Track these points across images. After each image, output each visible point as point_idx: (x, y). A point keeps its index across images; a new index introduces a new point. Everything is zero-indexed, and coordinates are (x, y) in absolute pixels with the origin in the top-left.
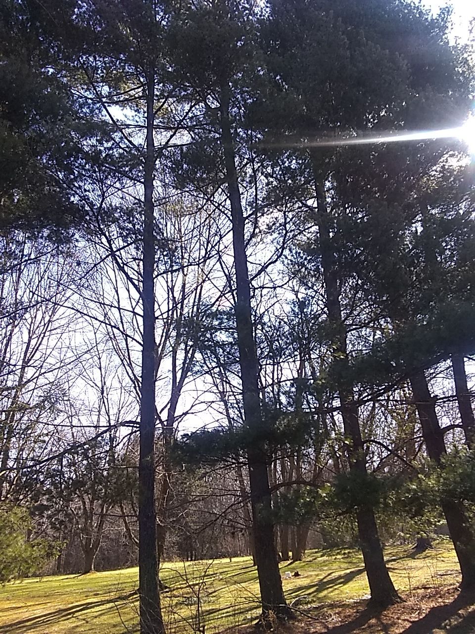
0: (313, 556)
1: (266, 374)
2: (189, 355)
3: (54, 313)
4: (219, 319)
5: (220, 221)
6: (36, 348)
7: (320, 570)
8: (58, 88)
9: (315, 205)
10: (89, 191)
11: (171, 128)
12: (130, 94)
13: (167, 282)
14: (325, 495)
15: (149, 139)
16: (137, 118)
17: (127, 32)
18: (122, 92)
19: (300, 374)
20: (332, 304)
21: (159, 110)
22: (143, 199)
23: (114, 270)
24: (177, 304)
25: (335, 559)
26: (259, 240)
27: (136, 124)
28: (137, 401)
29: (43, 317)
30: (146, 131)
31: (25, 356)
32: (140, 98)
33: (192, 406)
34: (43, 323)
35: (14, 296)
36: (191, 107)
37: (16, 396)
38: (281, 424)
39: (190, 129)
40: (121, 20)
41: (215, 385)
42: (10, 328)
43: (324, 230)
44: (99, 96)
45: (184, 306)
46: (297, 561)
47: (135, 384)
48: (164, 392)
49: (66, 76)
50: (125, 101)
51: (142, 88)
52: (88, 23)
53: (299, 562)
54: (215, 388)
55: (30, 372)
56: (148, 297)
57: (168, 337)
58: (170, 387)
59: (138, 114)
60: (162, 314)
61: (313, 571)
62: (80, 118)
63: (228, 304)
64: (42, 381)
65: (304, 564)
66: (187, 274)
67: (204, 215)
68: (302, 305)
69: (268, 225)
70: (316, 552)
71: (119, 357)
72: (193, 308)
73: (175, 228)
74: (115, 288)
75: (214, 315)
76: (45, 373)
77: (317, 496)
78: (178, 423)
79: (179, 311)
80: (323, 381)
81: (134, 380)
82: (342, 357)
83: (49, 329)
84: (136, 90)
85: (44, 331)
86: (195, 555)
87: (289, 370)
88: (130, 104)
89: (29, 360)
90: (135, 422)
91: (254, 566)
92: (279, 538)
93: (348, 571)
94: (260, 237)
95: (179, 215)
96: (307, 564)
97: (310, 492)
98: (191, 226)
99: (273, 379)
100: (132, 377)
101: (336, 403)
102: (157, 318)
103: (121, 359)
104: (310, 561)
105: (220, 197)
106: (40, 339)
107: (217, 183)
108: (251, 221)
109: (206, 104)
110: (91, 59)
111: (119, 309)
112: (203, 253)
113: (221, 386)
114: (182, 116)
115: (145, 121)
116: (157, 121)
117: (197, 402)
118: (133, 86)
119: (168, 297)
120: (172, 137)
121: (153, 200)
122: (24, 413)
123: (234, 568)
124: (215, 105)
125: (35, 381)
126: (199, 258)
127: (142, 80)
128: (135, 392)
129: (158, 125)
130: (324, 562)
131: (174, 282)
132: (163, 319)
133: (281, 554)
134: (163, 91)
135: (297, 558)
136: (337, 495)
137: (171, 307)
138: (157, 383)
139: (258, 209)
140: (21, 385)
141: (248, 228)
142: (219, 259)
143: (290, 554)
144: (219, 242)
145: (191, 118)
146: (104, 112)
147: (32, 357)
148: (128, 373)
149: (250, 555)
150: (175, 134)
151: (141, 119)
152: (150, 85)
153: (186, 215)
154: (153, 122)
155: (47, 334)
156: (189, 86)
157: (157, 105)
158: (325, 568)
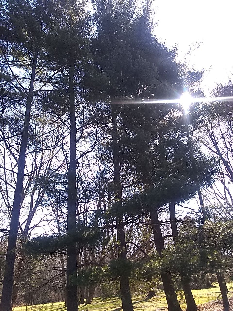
0: (97, 301)
1: (81, 206)
2: (41, 195)
4: (59, 178)
5: (64, 129)
7: (100, 309)
9: (112, 127)
11: (43, 82)
12: (24, 62)
13: (33, 156)
14: (105, 271)
15: (31, 85)
16: (26, 74)
17: (26, 33)
18: (20, 60)
19: (98, 207)
20: (116, 174)
21: (38, 72)
22: (24, 114)
23: (4, 148)
24: (37, 168)
25: (108, 303)
26: (83, 140)
27: (25, 77)
28: (9, 218)
30: (30, 81)
32: (29, 65)
33: (40, 222)
36: (55, 73)
38: (86, 234)
39: (53, 83)
40: (24, 27)
41: (54, 211)
43: (114, 139)
44: (7, 61)
45: (41, 169)
46: (88, 304)
47: (9, 209)
48: (24, 214)
50: (20, 65)
51: (30, 60)
52: (6, 26)
53: (89, 304)
54: (53, 212)
56: (21, 163)
57: (30, 185)
58: (29, 211)
59: (27, 73)
60: (28, 173)
61: (96, 309)
63: (64, 170)
65: (92, 306)
66: (44, 153)
67: (56, 125)
68: (102, 173)
69: (88, 133)
70: (98, 299)
71: (1, 194)
72: (46, 170)
73: (40, 130)
74: (3, 157)
75: (57, 176)
77: (101, 271)
78: (31, 231)
79: (38, 171)
80: (109, 213)
81: (9, 207)
82: (119, 201)
84: (27, 61)
86: (33, 302)
87: (92, 206)
88: (23, 67)
90: (6, 230)
91: (65, 307)
92: (80, 292)
93: (114, 309)
94: (84, 139)
95: (43, 123)
96: (93, 306)
97: (97, 269)
98: (49, 130)
99: (84, 209)
100: (7, 204)
101: (115, 223)
102: (25, 175)
103: (2, 195)
104: (95, 304)
105: (65, 117)
107: (64, 111)
108: (80, 131)
109: (62, 73)
110: (5, 43)
111: (5, 169)
112: (54, 144)
113: (57, 212)
114: (49, 77)
115: (30, 76)
116: (37, 77)
117: (42, 220)
118: (26, 59)
119: (33, 164)
120: (43, 86)
121: (30, 115)
123: (55, 309)
124: (67, 74)
126: (52, 145)
127: (31, 56)
128: (8, 213)
129: (37, 79)
130: (102, 304)
131: (37, 157)
132: (29, 176)
133: (80, 300)
134: (40, 64)
135: (88, 302)
136: (110, 271)
137: (33, 170)
138: (21, 210)
139: (84, 125)
141: (78, 134)
142: (62, 147)
143: (85, 300)
144: (63, 139)
145: (54, 78)
146: (9, 69)
148: (5, 203)
149: (64, 301)
150: (45, 85)
151: (28, 75)
152: (35, 59)
153: (47, 124)
154: (34, 77)
156: (54, 63)
157: (37, 69)
158: (103, 308)
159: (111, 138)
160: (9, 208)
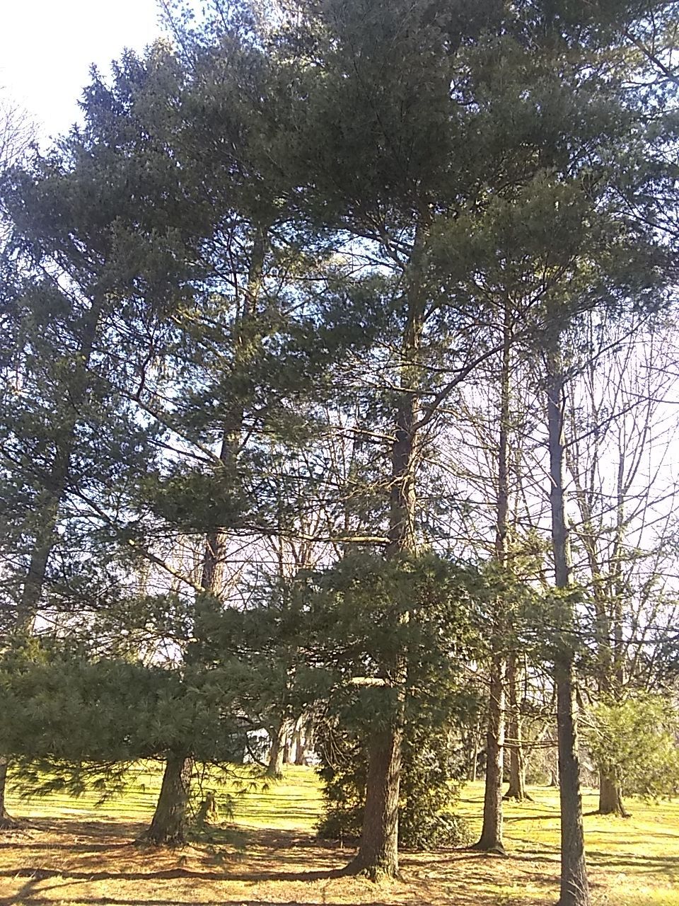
3: (650, 414)
6: (633, 469)
29: (635, 424)
31: (620, 482)
34: (636, 432)
55: (630, 506)
64: (650, 516)
76: (653, 503)
83: (647, 439)
85: (641, 443)
89: (627, 487)
106: (637, 455)
125: (641, 515)
140: (622, 524)
147: (630, 483)
155: (646, 446)
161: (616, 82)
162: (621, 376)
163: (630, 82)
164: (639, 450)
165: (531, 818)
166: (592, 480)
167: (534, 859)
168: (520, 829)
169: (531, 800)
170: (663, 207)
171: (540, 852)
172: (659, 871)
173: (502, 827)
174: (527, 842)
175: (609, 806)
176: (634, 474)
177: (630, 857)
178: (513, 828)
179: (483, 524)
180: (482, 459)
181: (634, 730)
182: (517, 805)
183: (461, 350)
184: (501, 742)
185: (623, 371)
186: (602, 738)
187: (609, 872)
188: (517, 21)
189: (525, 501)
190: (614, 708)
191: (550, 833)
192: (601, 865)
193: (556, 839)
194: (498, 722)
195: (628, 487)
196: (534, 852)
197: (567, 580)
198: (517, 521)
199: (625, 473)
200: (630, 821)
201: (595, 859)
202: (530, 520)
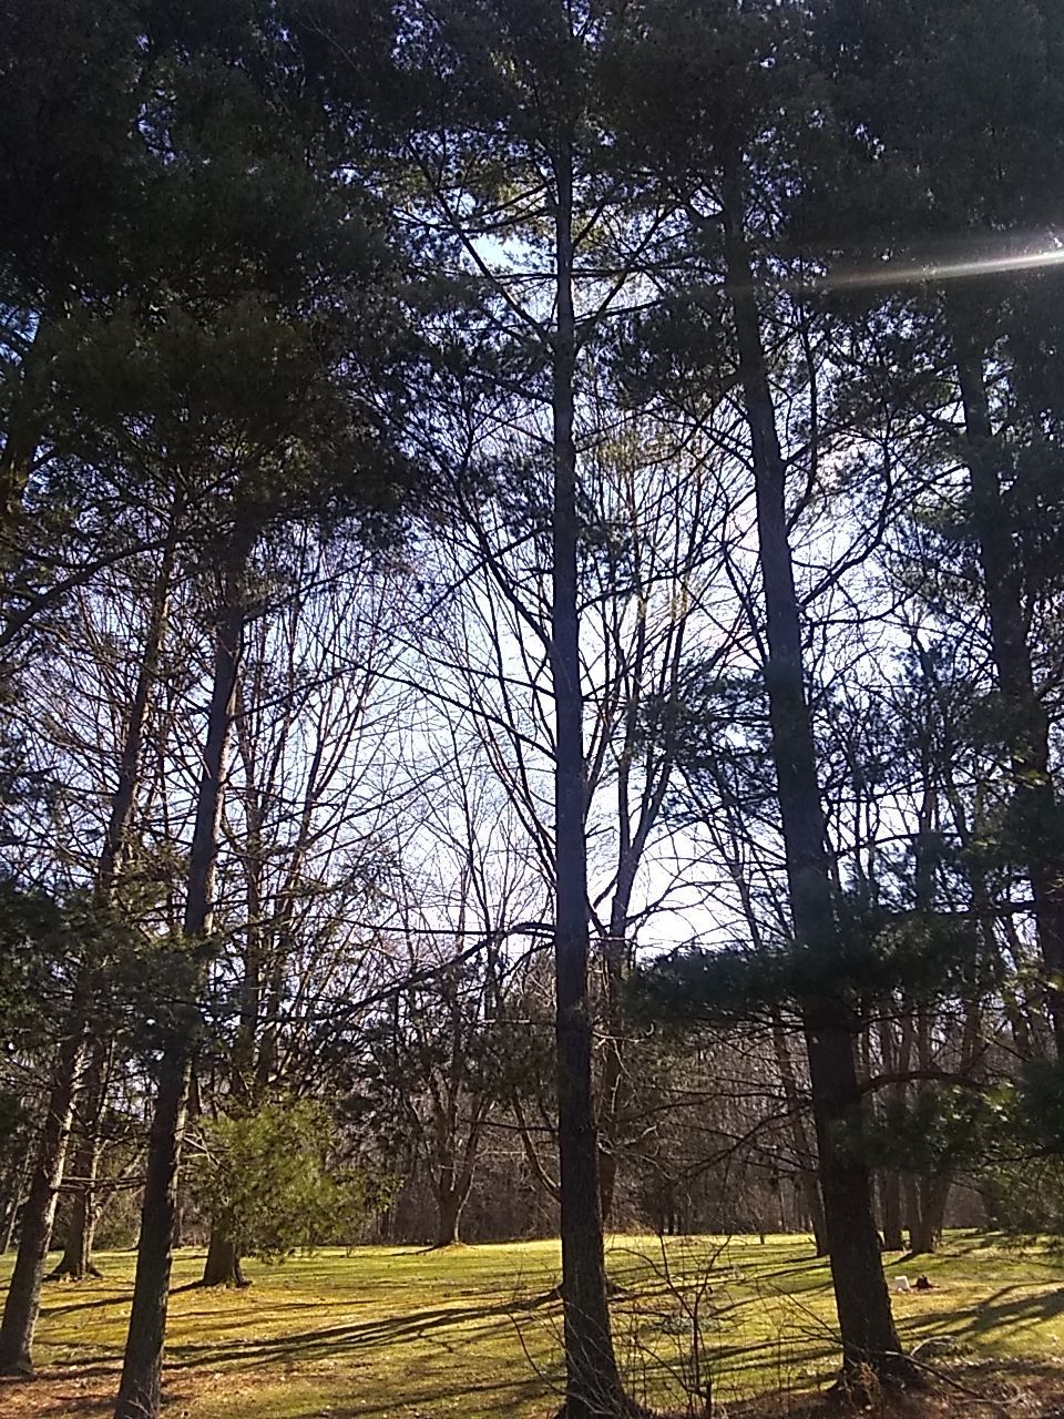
0: (963, 1244)
1: (838, 821)
2: (657, 778)
3: (367, 690)
4: (730, 697)
5: (724, 473)
6: (332, 765)
7: (982, 1279)
8: (367, 209)
9: (960, 418)
10: (439, 431)
11: (610, 274)
12: (517, 207)
13: (604, 616)
14: (999, 1108)
15: (563, 302)
16: (534, 259)
17: (508, 69)
18: (501, 203)
19: (924, 823)
20: (1008, 651)
21: (583, 235)
22: (549, 437)
23: (489, 596)
24: (627, 667)
25: (1022, 1254)
26: (818, 510)
27: (533, 271)
28: (545, 878)
29: (345, 700)
30: (554, 284)
31: (312, 781)
32: (540, 212)
33: (669, 891)
34: (345, 714)
35: (287, 657)
36: (658, 220)
37: (295, 865)
38: (888, 942)
39: (654, 270)
40: (497, 45)
41: (718, 847)
42: (279, 725)
43: (981, 480)
44: (453, 218)
45: (643, 669)
46: (922, 1252)
47: (539, 843)
48: (600, 861)
49: (381, 183)
50: (506, 223)
51: (545, 190)
52: (426, 63)
53: (926, 1255)
54: (718, 852)
55: (322, 816)
56: (563, 655)
57: (607, 738)
58: (616, 848)
59: (538, 250)
60: (595, 691)
61: (963, 1279)
62: (414, 272)
63: (745, 661)
64: (345, 833)
65: (939, 1261)
66: (648, 598)
67: (687, 461)
68: (929, 659)
69: (839, 473)
70: (968, 1236)
71: (503, 781)
72: (663, 672)
73: (620, 496)
74: (491, 635)
75: (720, 688)
76: (352, 816)
77: (980, 1110)
78: (637, 928)
79: (631, 680)
80: (992, 842)
81: (537, 832)
82: (1037, 782)
83: (358, 724)
84: (532, 197)
85: (348, 730)
86: (680, 1223)
87: (896, 816)
88: (518, 228)
89: (320, 790)
90: (540, 925)
91: (819, 1256)
92: (877, 1199)
93: (1054, 1288)
94: (820, 504)
95: (629, 467)
96: (947, 1262)
97: (961, 1100)
98: (655, 488)
99: (856, 833)
100: (530, 821)
101: (1021, 892)
102: (587, 698)
103: (507, 787)
104: (955, 1256)
105: (725, 417)
106: (341, 746)
107: (718, 389)
108: (799, 468)
109: (690, 210)
110: (434, 139)
111: (501, 680)
112: (684, 548)
113: (732, 849)
114: (635, 244)
115: (552, 263)
116: (580, 259)
117: (678, 883)
118: (524, 189)
119: (607, 649)
120: (613, 293)
121: (573, 437)
122: (311, 901)
123: (772, 1258)
124: (710, 208)
125: (332, 833)
126: (676, 559)
127: (544, 171)
128: (539, 859)
129: (582, 270)
130: (991, 1259)
131: (619, 616)
132: (596, 700)
133: (881, 1234)
134: (590, 193)
135: (922, 1245)
136: (1029, 1108)
137: (612, 676)
138: (590, 842)
139: (816, 438)
140: (305, 841)
141: (794, 486)
142: (725, 560)
143: (906, 1235)
144: (724, 520)
145: (656, 247)
146: (465, 253)
147: (325, 784)
148: (522, 818)
149: (807, 1230)
150: (619, 286)
151: (544, 260)
152: (563, 181)
153: (646, 465)
154: (571, 264)
155: (355, 734)
156: (651, 174)
157: (578, 224)
158: (994, 1275)
159: (961, 475)
160: (541, 840)
161: (385, 207)
162: (337, 627)
163: (407, 213)
164: (345, 737)
165: (88, 1306)
166: (272, 773)
167: (81, 1375)
168: (66, 1328)
169: (98, 1275)
170: (414, 402)
171: (95, 1360)
172: (275, 1359)
173: (36, 1326)
174: (76, 1346)
175: (220, 1271)
176: (332, 772)
177: (237, 1346)
178: (57, 1325)
179: (86, 825)
180: (104, 720)
181: (267, 1153)
182: (72, 1285)
183: (92, 534)
184: (57, 1183)
185: (340, 621)
186: (216, 1167)
187: (200, 1374)
188: (261, 57)
189: (163, 796)
190: (241, 1120)
191: (116, 1325)
192: (190, 1365)
193: (119, 1335)
194: (55, 1152)
195: (322, 790)
196: (86, 1362)
197: (203, 922)
198: (146, 825)
199: (321, 769)
200: (248, 1293)
201: (183, 1358)
202: (166, 826)
